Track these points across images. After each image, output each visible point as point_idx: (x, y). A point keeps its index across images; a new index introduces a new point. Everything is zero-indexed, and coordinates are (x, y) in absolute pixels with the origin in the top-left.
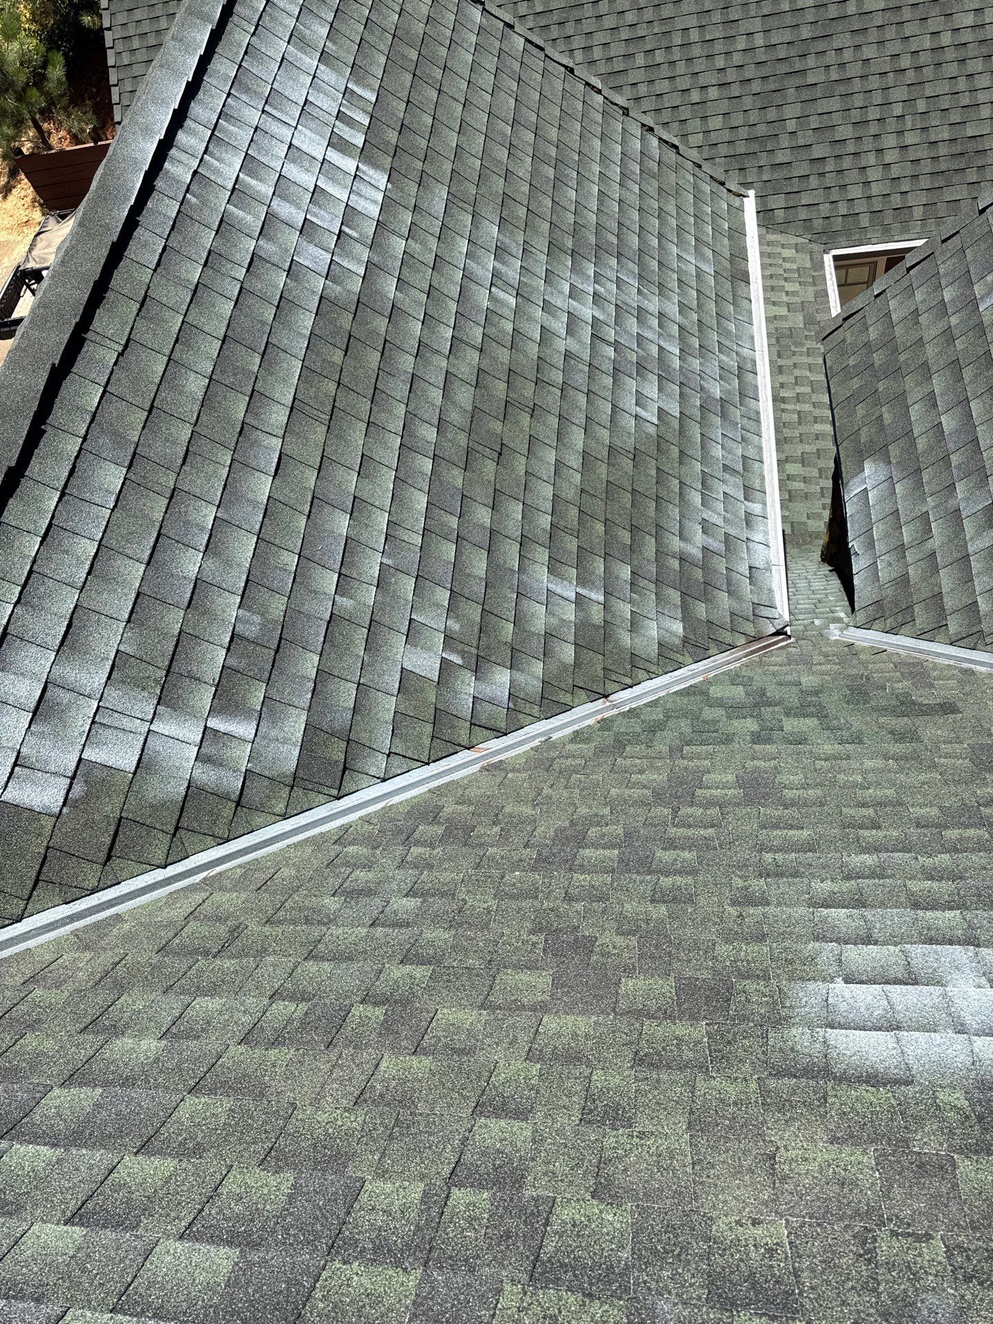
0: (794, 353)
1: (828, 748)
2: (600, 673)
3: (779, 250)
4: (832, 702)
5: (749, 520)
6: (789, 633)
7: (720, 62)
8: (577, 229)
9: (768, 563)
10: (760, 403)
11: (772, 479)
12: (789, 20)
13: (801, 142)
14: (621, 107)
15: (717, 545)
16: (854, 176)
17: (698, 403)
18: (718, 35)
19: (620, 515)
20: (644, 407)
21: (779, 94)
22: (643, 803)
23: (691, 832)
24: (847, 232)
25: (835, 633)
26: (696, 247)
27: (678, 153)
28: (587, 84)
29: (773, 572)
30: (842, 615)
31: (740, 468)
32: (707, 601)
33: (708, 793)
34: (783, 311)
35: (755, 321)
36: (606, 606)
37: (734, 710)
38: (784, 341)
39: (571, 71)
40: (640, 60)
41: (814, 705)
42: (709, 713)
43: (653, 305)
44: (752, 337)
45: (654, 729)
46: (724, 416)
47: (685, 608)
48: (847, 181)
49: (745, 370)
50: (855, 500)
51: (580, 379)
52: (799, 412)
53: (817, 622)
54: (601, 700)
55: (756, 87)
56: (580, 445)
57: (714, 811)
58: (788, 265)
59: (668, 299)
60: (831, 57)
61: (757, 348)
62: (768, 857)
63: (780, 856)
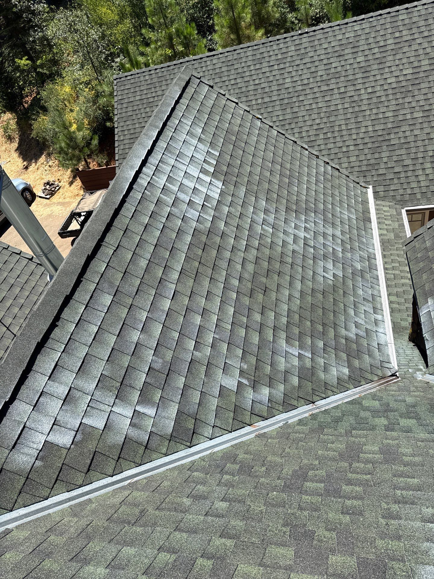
0: (391, 249)
1: (422, 435)
2: (311, 391)
3: (382, 207)
4: (422, 410)
5: (376, 322)
6: (398, 376)
7: (354, 137)
8: (297, 202)
9: (386, 342)
10: (379, 272)
11: (386, 305)
12: (382, 121)
13: (389, 166)
14: (316, 155)
15: (362, 333)
16: (413, 179)
17: (351, 271)
18: (353, 127)
19: (318, 318)
20: (327, 273)
21: (379, 148)
23: (359, 476)
24: (411, 201)
25: (419, 376)
26: (348, 208)
27: (339, 172)
28: (302, 147)
29: (389, 346)
30: (422, 367)
31: (371, 299)
32: (359, 359)
33: (366, 456)
34: (385, 232)
35: (374, 238)
36: (312, 359)
37: (375, 413)
38: (385, 244)
39: (296, 142)
40: (322, 136)
41: (413, 413)
42: (363, 414)
43: (330, 231)
44: (373, 244)
45: (337, 421)
46: (362, 277)
47: (348, 361)
48: (410, 181)
49: (371, 258)
50: (425, 315)
51: (299, 261)
52: (394, 274)
53: (410, 370)
54: (311, 404)
55: (370, 145)
56: (299, 288)
57: (370, 466)
58: (386, 214)
59: (336, 229)
60: (401, 134)
61: (376, 249)
62: (398, 492)
63: (404, 492)
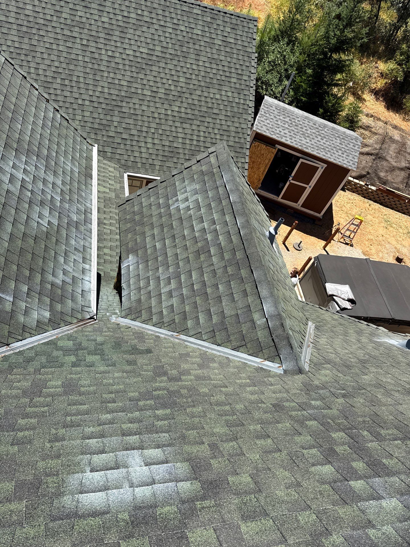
0: (110, 207)
1: (102, 369)
2: (6, 334)
3: (108, 167)
4: (107, 348)
5: (84, 271)
6: (95, 318)
7: (91, 93)
8: (19, 141)
9: (90, 289)
10: (93, 226)
11: (95, 256)
12: (117, 87)
13: (119, 131)
14: (46, 99)
15: (69, 280)
16: (136, 148)
17: (66, 222)
18: (91, 83)
19: (25, 263)
20: (42, 219)
21: (112, 111)
22: (16, 397)
23: (36, 409)
24: (133, 168)
25: (113, 319)
26: (72, 160)
27: (68, 122)
28: (32, 85)
29: (92, 293)
30: (118, 311)
31: (82, 250)
32: (62, 303)
33: (48, 390)
34: (108, 191)
35: (93, 194)
36: (13, 303)
37: (67, 352)
38: (107, 202)
39: (25, 78)
40: (59, 81)
41: (100, 350)
42: (55, 353)
43: (50, 178)
44: (91, 200)
45: (29, 360)
46: (77, 228)
47: (51, 306)
48: (134, 150)
49: (87, 212)
50: (125, 268)
51: (14, 203)
52: (110, 230)
53: (108, 314)
54: (6, 347)
55: (104, 106)
56: (9, 231)
57: (49, 399)
58: (111, 174)
59: (58, 178)
60: (131, 105)
61: (93, 204)
62: (69, 418)
63: (73, 418)
